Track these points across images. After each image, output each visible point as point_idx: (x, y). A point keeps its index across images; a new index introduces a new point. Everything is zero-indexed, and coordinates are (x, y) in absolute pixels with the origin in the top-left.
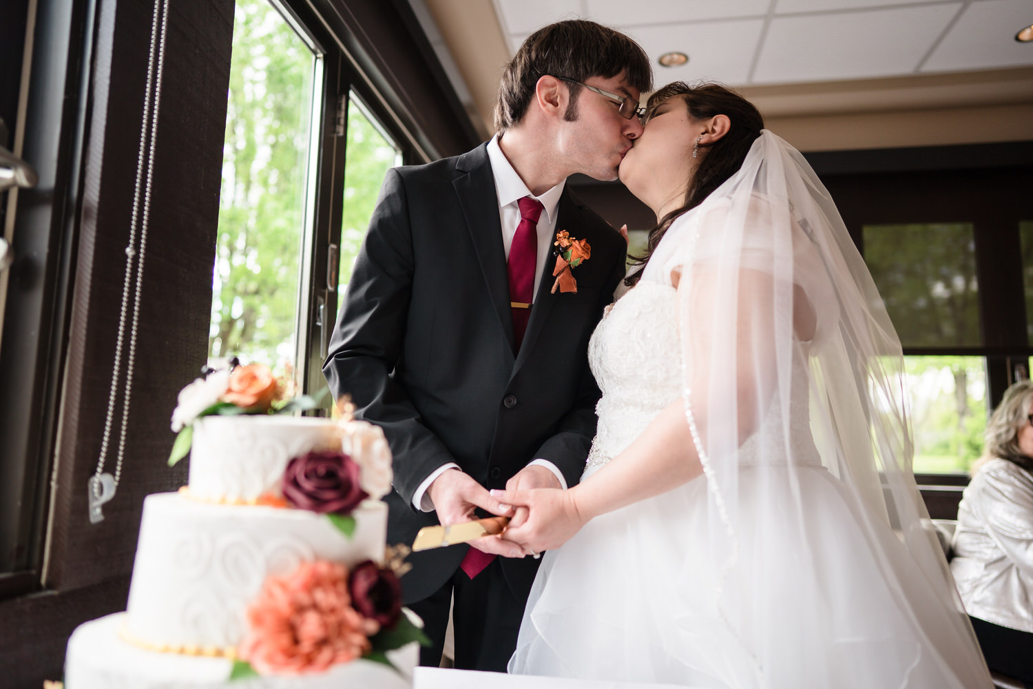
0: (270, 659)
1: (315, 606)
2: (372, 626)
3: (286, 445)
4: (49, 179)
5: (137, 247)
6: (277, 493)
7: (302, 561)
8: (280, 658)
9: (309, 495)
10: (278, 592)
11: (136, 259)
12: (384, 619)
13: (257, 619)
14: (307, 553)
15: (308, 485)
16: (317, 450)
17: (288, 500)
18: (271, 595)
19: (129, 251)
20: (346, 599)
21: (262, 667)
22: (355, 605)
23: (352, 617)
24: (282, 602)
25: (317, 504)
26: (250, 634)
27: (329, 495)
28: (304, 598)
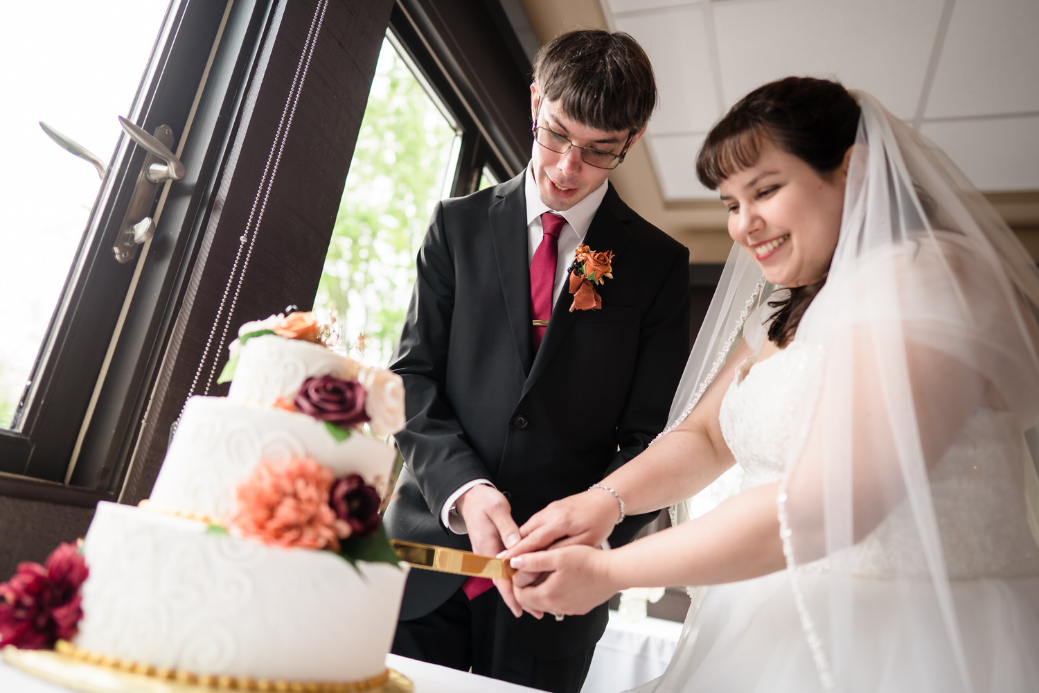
0: (245, 529)
1: (295, 496)
2: (345, 529)
3: (307, 367)
4: (194, 177)
5: (249, 237)
6: (289, 402)
7: (294, 456)
8: (252, 527)
9: (314, 405)
10: (265, 474)
11: (247, 245)
12: (358, 526)
13: (242, 495)
14: (301, 452)
15: (315, 396)
16: (334, 375)
17: (297, 407)
18: (260, 477)
19: (243, 239)
20: (325, 496)
21: (236, 531)
22: (332, 504)
23: (327, 513)
24: (266, 484)
25: (319, 412)
26: (234, 506)
27: (331, 407)
28: (287, 486)
